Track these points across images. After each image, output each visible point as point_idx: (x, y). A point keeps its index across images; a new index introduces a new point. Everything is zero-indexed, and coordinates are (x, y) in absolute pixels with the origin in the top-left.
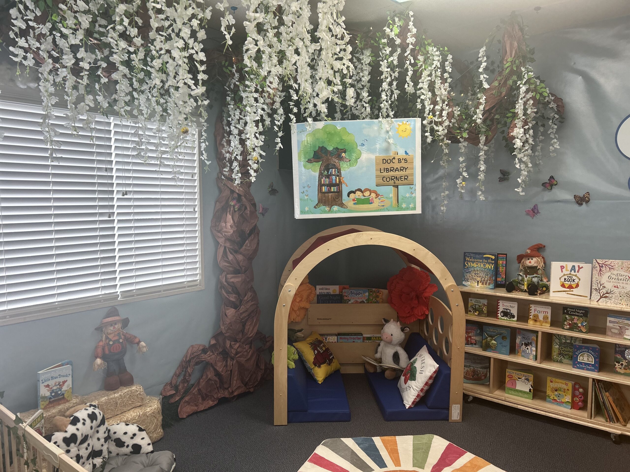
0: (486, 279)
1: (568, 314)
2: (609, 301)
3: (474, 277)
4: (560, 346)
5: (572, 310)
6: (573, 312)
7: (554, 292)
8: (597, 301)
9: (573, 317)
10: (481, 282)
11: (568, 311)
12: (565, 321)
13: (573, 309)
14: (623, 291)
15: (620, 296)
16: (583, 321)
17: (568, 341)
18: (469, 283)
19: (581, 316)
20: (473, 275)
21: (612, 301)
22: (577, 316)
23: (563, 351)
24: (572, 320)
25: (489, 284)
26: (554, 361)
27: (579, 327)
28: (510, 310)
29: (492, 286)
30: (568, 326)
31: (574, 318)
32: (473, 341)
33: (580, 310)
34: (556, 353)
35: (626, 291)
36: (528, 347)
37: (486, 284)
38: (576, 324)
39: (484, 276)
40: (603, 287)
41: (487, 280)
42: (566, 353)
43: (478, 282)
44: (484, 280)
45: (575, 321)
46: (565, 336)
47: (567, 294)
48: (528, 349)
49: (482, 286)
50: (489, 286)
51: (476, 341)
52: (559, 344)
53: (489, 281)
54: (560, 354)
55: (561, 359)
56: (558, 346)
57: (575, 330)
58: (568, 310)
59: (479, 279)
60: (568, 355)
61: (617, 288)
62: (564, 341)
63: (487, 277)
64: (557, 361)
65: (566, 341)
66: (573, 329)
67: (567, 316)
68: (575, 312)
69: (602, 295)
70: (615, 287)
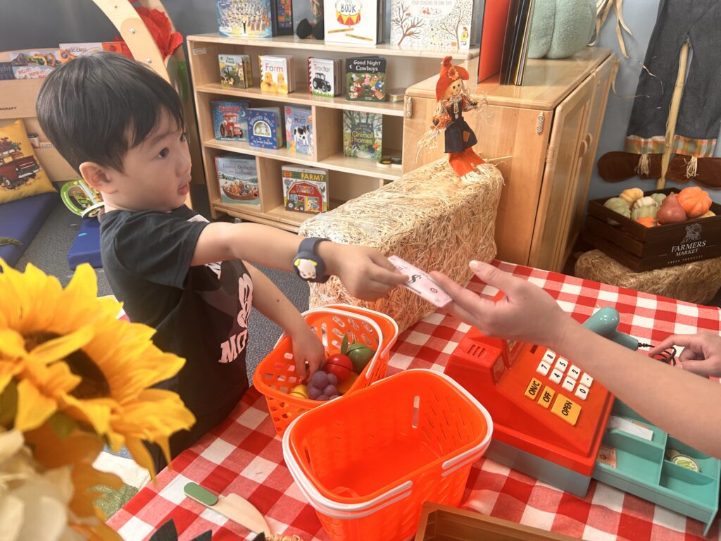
0: (257, 18)
1: (355, 71)
2: (416, 40)
3: (236, 16)
4: (352, 129)
5: (361, 63)
6: (362, 66)
7: (329, 32)
8: (399, 44)
9: (363, 76)
10: (249, 25)
11: (354, 66)
12: (351, 84)
13: (363, 61)
14: (436, 20)
15: (432, 29)
16: (378, 81)
17: (364, 121)
18: (230, 28)
19: (376, 72)
20: (235, 11)
21: (420, 40)
22: (370, 72)
23: (357, 138)
24: (361, 81)
25: (263, 29)
26: (346, 155)
27: (373, 92)
28: (324, 76)
29: (268, 31)
30: (356, 94)
31: (365, 78)
32: (238, 131)
33: (374, 61)
34: (348, 143)
35: (440, 18)
36: (304, 134)
37: (258, 28)
38: (368, 87)
39: (253, 13)
40: (407, 15)
41: (259, 21)
42: (361, 141)
43: (244, 25)
44: (255, 21)
45: (366, 83)
46: (359, 113)
47: (347, 35)
48: (304, 138)
49: (253, 32)
50: (264, 32)
51: (241, 131)
52: (351, 126)
53: (262, 22)
54: (353, 143)
55: (355, 151)
56: (349, 131)
57: (366, 98)
58: (355, 63)
59: (245, 19)
60: (364, 144)
61: (428, 13)
62: (357, 121)
63: (257, 13)
64: (350, 156)
65: (360, 120)
66: (364, 97)
67: (354, 76)
68: (365, 66)
69: (405, 30)
70: (424, 12)
